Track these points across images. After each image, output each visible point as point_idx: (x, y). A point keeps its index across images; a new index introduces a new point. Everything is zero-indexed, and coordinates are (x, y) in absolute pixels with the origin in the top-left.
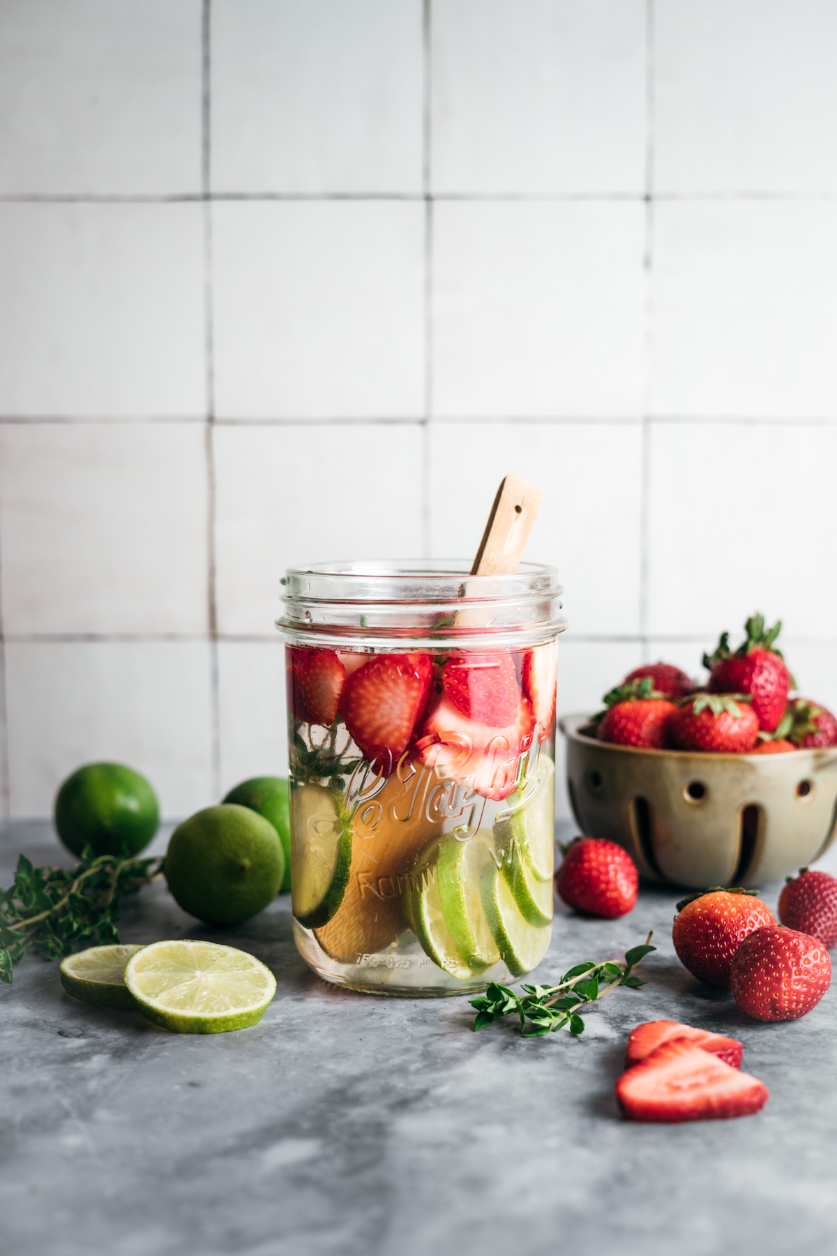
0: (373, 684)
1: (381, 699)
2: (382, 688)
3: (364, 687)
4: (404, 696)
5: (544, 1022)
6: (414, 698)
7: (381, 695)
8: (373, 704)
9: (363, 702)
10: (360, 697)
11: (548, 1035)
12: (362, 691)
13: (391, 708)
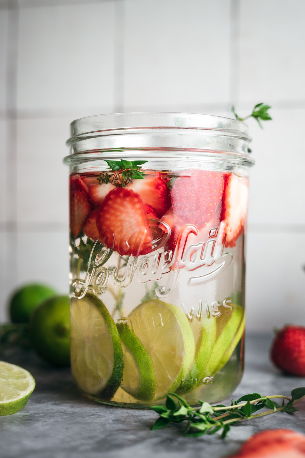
0: (112, 214)
1: (120, 221)
2: (118, 213)
3: (108, 219)
4: (133, 211)
5: (201, 427)
6: (140, 209)
7: (119, 218)
8: (118, 227)
9: (112, 228)
10: (108, 227)
11: (205, 437)
12: (108, 223)
13: (130, 223)
